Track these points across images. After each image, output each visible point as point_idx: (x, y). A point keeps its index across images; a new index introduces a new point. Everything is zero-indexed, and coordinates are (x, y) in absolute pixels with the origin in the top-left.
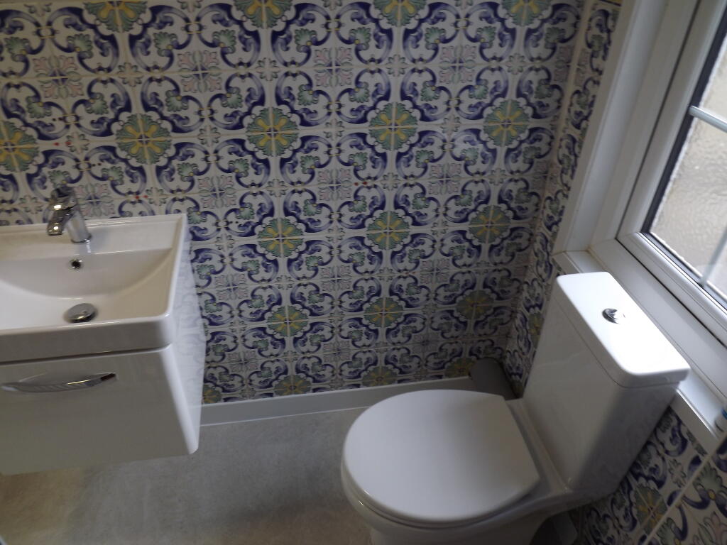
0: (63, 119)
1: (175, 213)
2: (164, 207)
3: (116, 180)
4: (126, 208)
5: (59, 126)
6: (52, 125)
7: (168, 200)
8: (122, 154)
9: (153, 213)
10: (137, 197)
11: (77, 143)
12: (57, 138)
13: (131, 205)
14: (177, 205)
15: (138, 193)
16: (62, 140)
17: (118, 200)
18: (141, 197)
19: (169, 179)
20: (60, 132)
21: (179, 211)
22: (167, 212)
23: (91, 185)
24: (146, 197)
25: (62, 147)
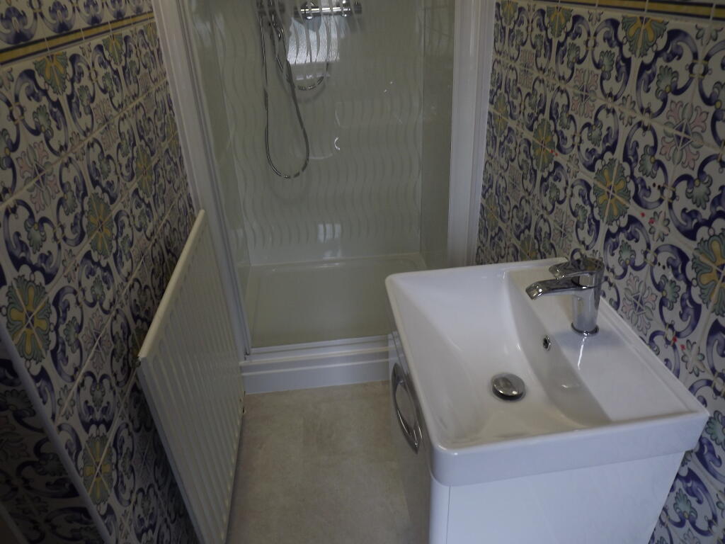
0: (661, 189)
1: (698, 398)
2: (693, 379)
3: (667, 300)
4: (659, 340)
5: (655, 194)
6: (650, 190)
7: (702, 376)
8: (691, 274)
9: (677, 373)
10: (675, 340)
11: (659, 227)
12: (646, 208)
13: (664, 342)
14: (707, 392)
15: (678, 335)
16: (649, 214)
17: (657, 325)
18: (680, 342)
19: (720, 350)
20: (652, 203)
21: (704, 403)
22: (692, 389)
23: (645, 285)
24: (683, 347)
25: (645, 221)
